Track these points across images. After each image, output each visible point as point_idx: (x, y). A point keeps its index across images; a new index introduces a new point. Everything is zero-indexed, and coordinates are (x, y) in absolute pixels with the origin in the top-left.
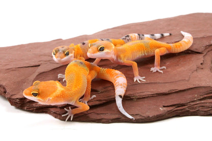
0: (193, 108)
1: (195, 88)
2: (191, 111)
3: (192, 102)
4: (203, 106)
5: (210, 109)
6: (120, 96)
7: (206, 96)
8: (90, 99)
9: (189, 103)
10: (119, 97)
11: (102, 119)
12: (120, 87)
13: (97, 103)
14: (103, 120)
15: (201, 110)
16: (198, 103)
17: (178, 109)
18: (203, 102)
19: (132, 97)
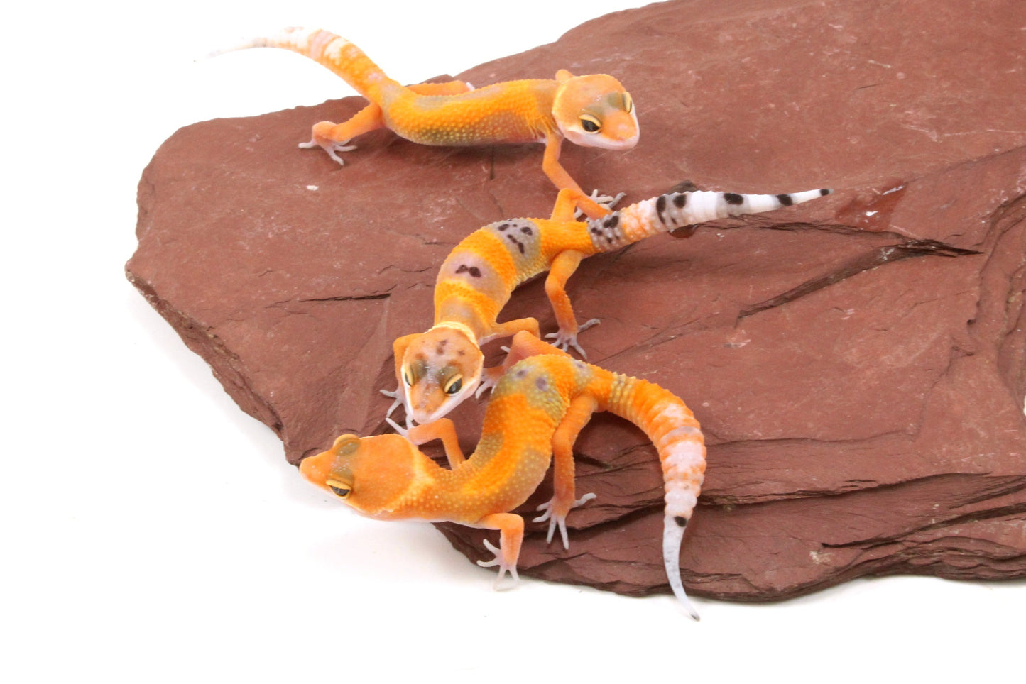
0: (921, 554)
1: (936, 476)
2: (914, 562)
3: (922, 529)
4: (955, 550)
5: (977, 561)
6: (680, 521)
7: (969, 509)
8: (576, 503)
9: (911, 533)
10: (674, 523)
11: (617, 582)
12: (681, 484)
13: (600, 516)
14: (619, 587)
15: (947, 562)
16: (939, 535)
17: (872, 555)
18: (956, 531)
19: (718, 501)
